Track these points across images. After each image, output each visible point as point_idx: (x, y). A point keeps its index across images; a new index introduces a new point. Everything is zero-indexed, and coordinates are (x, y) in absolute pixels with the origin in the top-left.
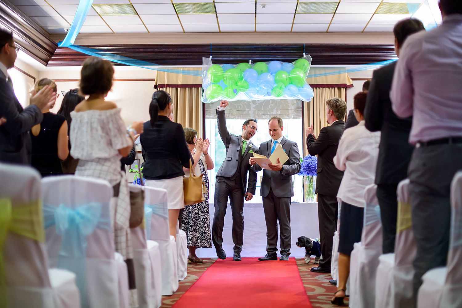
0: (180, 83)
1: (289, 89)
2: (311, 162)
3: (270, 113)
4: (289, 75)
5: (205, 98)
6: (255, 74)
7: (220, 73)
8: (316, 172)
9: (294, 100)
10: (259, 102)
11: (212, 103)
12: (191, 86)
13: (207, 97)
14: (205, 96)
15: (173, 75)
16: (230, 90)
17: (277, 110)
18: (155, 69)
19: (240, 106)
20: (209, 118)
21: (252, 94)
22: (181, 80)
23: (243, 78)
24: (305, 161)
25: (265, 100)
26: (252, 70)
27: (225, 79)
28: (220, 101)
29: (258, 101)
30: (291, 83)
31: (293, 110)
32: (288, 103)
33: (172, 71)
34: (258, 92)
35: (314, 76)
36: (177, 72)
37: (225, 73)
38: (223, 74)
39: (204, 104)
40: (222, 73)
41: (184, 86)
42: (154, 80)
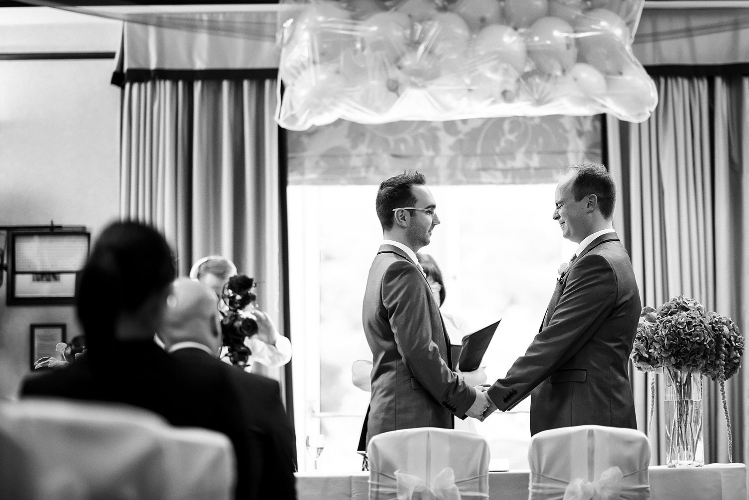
0: (200, 64)
1: (575, 80)
2: (689, 323)
3: (504, 162)
4: (575, 32)
5: (288, 114)
6: (460, 31)
7: (341, 26)
8: (704, 357)
9: (585, 117)
10: (465, 129)
11: (313, 132)
12: (237, 76)
13: (297, 108)
14: (288, 105)
15: (177, 38)
16: (376, 84)
17: (528, 153)
18: (118, 16)
19: (404, 141)
20: (298, 183)
21: (449, 99)
22: (205, 55)
23: (419, 43)
24: (665, 319)
25: (489, 119)
26: (447, 16)
27: (358, 46)
28: (339, 122)
29: (464, 121)
30: (581, 58)
31: (581, 155)
32: (565, 131)
33: (174, 23)
34: (470, 90)
35: (650, 38)
36: (191, 25)
37: (357, 27)
38: (352, 30)
39: (282, 133)
40: (351, 27)
41: (213, 77)
42: (110, 56)
